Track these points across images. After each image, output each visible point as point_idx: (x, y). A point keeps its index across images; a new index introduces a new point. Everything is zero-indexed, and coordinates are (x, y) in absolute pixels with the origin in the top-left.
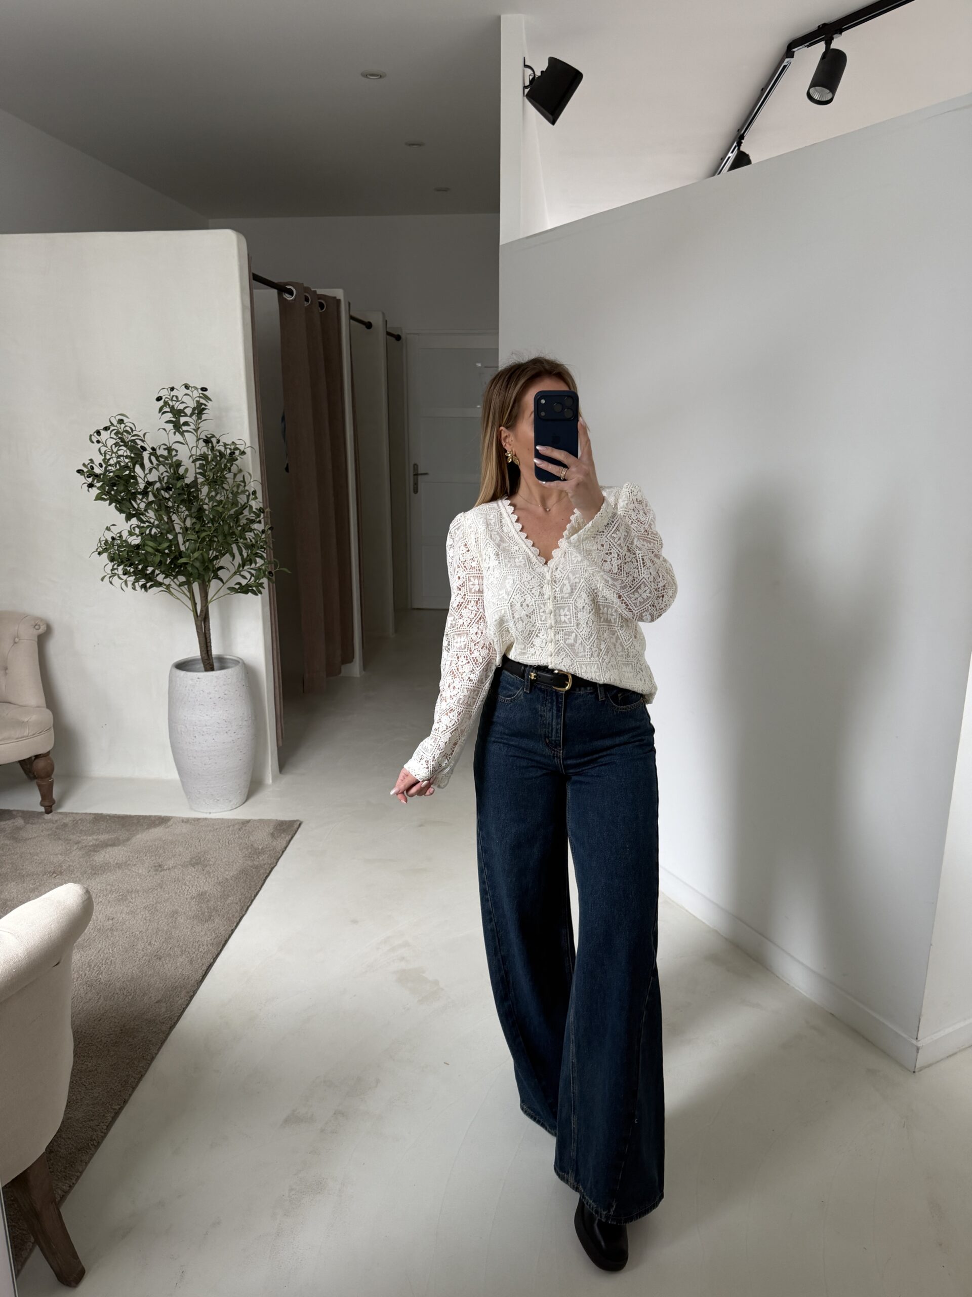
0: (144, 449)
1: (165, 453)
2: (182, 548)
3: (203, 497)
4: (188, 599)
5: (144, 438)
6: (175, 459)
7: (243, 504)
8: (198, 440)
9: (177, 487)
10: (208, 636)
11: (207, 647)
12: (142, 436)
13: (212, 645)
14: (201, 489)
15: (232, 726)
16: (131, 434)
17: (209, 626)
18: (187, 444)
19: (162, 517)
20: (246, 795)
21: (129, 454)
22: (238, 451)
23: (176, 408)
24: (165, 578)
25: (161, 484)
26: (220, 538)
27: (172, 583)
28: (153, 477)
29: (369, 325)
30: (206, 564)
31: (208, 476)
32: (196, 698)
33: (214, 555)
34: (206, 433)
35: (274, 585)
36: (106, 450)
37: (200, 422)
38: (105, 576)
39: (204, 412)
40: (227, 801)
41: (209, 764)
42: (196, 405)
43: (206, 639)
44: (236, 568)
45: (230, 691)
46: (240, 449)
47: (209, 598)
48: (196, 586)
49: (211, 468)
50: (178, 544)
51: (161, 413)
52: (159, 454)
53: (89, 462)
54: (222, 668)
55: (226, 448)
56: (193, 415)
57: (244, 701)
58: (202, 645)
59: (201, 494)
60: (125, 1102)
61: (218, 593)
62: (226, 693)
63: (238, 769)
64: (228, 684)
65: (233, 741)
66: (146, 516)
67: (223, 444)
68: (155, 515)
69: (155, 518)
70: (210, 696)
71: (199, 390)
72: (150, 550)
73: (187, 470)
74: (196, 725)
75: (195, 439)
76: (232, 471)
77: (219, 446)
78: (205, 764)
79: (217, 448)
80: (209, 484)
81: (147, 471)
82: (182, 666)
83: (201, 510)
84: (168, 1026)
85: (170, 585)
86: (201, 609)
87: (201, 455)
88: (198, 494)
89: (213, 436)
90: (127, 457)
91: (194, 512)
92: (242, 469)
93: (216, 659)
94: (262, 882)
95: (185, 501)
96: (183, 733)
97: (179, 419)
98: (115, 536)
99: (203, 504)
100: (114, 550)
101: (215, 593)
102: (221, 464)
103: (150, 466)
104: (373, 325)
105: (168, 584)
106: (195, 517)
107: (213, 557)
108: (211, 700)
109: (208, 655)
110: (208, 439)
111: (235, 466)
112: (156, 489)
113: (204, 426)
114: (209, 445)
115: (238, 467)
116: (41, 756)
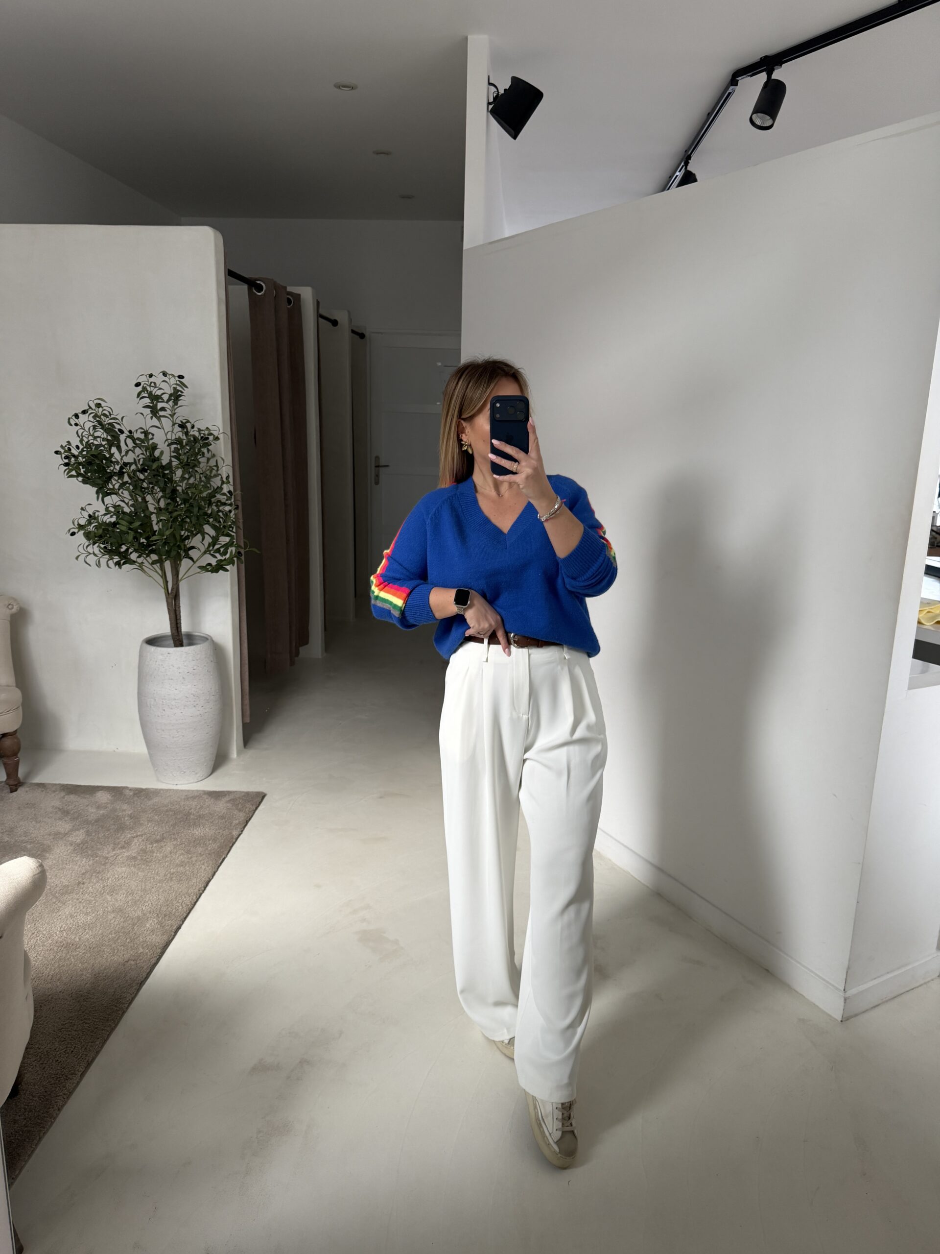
0: (122, 432)
1: (142, 436)
2: (156, 528)
3: (178, 479)
4: (160, 577)
5: (122, 421)
6: (151, 442)
7: (216, 487)
8: (174, 425)
9: (153, 468)
10: (178, 614)
11: (177, 624)
12: (121, 420)
13: (182, 622)
14: (175, 471)
15: (200, 701)
16: (108, 418)
17: (179, 603)
18: (163, 429)
19: (136, 497)
20: (212, 766)
21: (105, 437)
22: (212, 436)
23: (153, 394)
24: (139, 557)
25: (136, 465)
26: (194, 520)
27: (145, 561)
28: (129, 459)
29: (335, 323)
30: (178, 543)
31: (183, 459)
32: (165, 672)
33: (186, 534)
34: (181, 419)
35: (243, 566)
36: (83, 432)
37: (177, 408)
38: (79, 555)
39: (180, 399)
40: (193, 773)
41: (177, 737)
42: (172, 391)
43: (176, 616)
44: (206, 547)
45: (198, 667)
46: (214, 434)
47: (180, 576)
48: (168, 565)
49: (186, 452)
50: (152, 525)
51: (139, 398)
52: (136, 438)
53: (67, 444)
54: (190, 644)
55: (200, 434)
56: (169, 401)
57: (211, 676)
58: (173, 621)
59: (175, 475)
60: (98, 1053)
61: (189, 571)
62: (195, 668)
63: (205, 742)
64: (197, 660)
65: (200, 714)
66: (121, 496)
67: (197, 430)
68: (131, 495)
69: (130, 498)
70: (180, 671)
71: (177, 379)
72: (124, 528)
73: (162, 453)
74: (166, 699)
75: (171, 424)
76: (205, 456)
77: (194, 431)
78: (173, 737)
79: (192, 433)
80: (183, 467)
81: (123, 453)
82: (152, 641)
83: (174, 491)
84: (140, 981)
85: (142, 563)
86: (173, 586)
87: (176, 438)
88: (173, 476)
89: (188, 421)
90: (104, 439)
91: (168, 493)
92: (215, 454)
93: (185, 635)
94: (228, 850)
95: (159, 483)
96: (152, 707)
97: (156, 405)
98: (91, 514)
99: (177, 486)
100: (91, 528)
101: (187, 570)
102: (195, 451)
103: (127, 448)
104: (339, 322)
105: (140, 562)
106: (169, 499)
107: (184, 537)
108: (180, 674)
109: (178, 632)
110: (184, 425)
111: (208, 450)
112: (132, 469)
113: (179, 411)
114: (184, 430)
115: (211, 452)
116: (8, 734)
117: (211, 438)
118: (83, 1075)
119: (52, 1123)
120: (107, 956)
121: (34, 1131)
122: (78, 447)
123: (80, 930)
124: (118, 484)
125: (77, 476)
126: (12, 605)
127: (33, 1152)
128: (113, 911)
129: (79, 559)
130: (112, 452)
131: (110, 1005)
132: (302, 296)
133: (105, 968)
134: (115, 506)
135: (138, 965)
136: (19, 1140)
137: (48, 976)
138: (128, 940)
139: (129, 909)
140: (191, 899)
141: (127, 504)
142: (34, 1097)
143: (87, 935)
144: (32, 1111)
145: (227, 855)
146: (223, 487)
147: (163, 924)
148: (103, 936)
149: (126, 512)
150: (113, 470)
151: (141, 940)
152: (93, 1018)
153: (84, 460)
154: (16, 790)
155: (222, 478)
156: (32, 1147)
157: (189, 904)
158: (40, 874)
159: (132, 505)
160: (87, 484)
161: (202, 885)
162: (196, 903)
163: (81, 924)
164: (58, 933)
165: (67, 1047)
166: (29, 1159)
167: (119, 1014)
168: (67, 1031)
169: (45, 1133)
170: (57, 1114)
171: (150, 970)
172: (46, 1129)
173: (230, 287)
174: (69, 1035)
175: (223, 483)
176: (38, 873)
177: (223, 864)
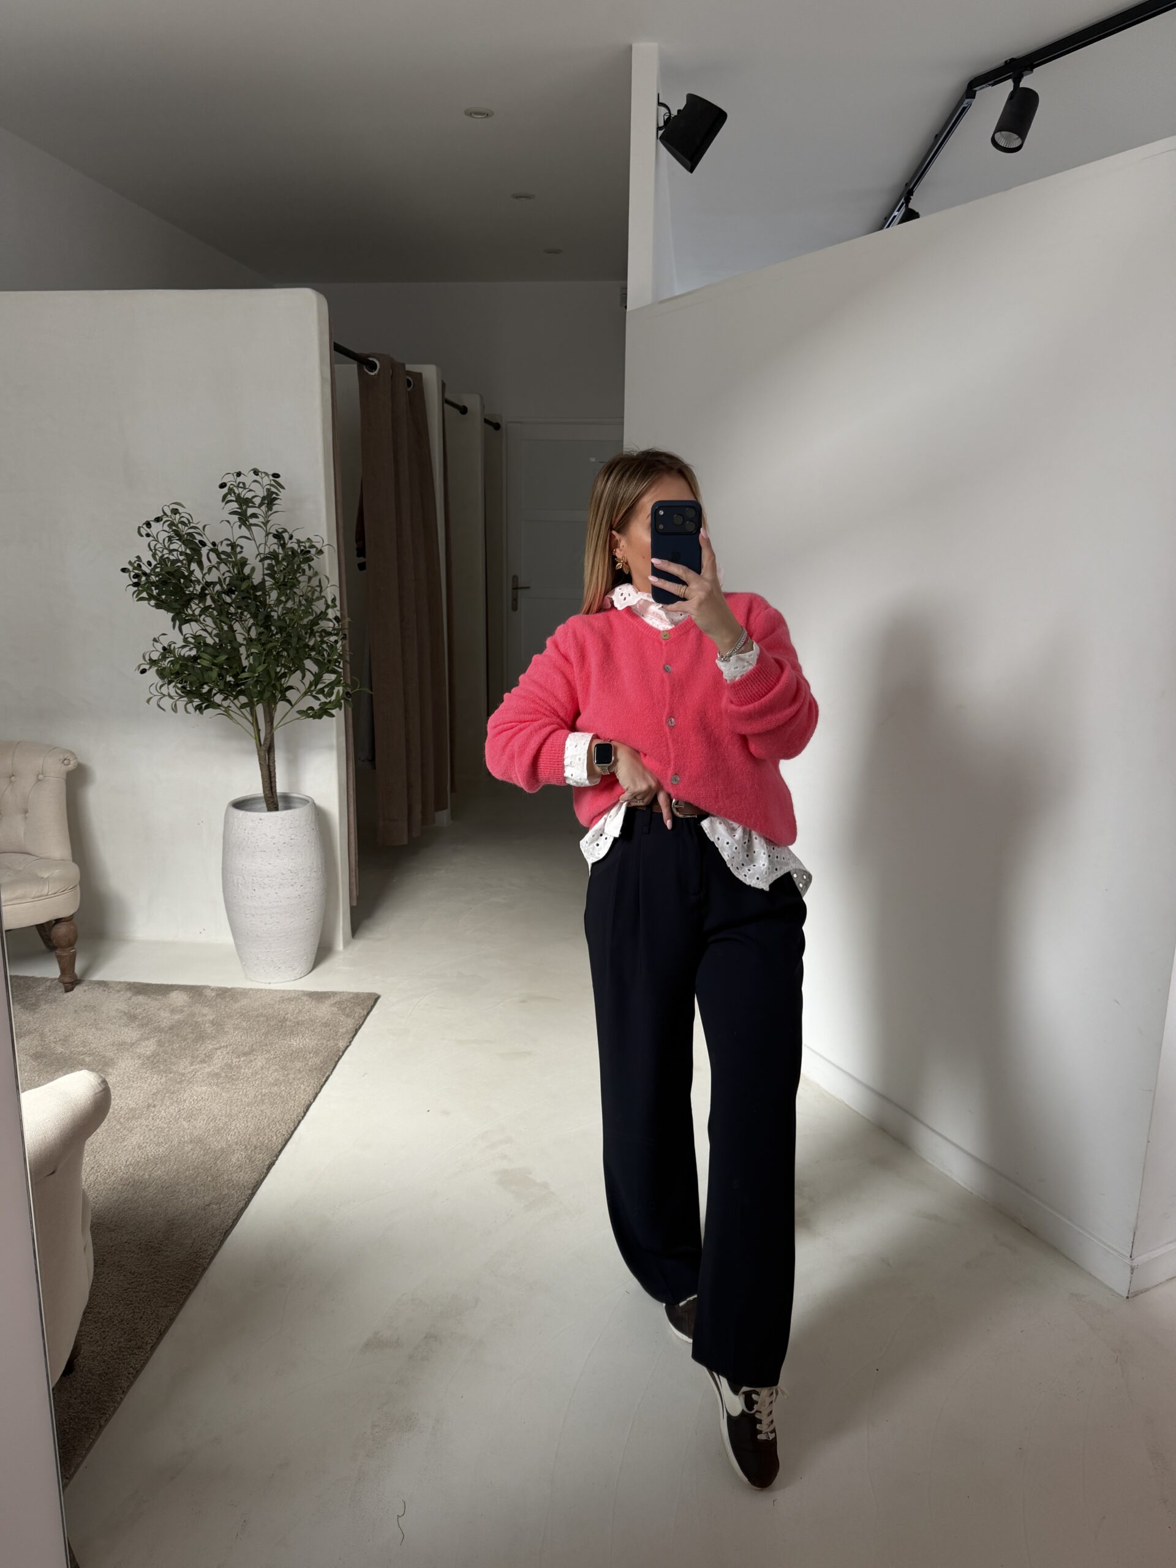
0: (203, 544)
1: (229, 549)
2: (245, 663)
3: (271, 603)
4: (250, 725)
5: (204, 531)
6: (239, 556)
7: (318, 613)
8: (267, 534)
9: (243, 588)
10: (272, 770)
11: (271, 782)
12: (201, 528)
13: (277, 780)
14: (269, 593)
15: (298, 879)
16: (187, 526)
17: (274, 757)
18: (254, 540)
19: (221, 625)
20: (313, 961)
21: (184, 550)
22: (315, 549)
23: (242, 497)
24: (225, 699)
25: (221, 586)
26: (292, 653)
27: (232, 705)
28: (213, 577)
29: (464, 410)
30: (273, 682)
31: (278, 578)
32: (256, 843)
33: (283, 671)
34: (276, 527)
35: (350, 709)
36: (156, 544)
37: (272, 514)
38: (151, 698)
39: (275, 502)
40: (290, 969)
41: (271, 924)
42: (265, 495)
43: (270, 772)
44: (307, 687)
45: (297, 836)
46: (317, 546)
47: (275, 724)
48: (260, 709)
49: (282, 569)
50: (240, 659)
51: (224, 503)
52: (220, 550)
53: (136, 559)
54: (288, 807)
55: (299, 546)
56: (262, 506)
57: (313, 848)
58: (266, 780)
59: (269, 598)
60: (172, 1320)
61: (286, 717)
62: (293, 837)
63: (304, 930)
64: (295, 827)
65: (299, 896)
66: (202, 623)
67: (296, 541)
68: (215, 623)
69: (214, 627)
70: (275, 841)
71: (271, 478)
72: (206, 663)
73: (253, 569)
74: (255, 876)
75: (264, 534)
76: (306, 573)
77: (292, 543)
78: (266, 924)
79: (289, 545)
80: (278, 588)
81: (205, 571)
82: (241, 804)
83: (268, 617)
84: (224, 1230)
85: (229, 707)
86: (266, 736)
87: (270, 553)
88: (266, 600)
89: (285, 531)
90: (181, 553)
91: (261, 620)
92: (318, 571)
93: (281, 797)
94: (333, 1065)
95: (250, 607)
96: (240, 885)
97: (246, 511)
98: (166, 646)
99: (271, 611)
100: (166, 664)
101: (281, 718)
102: (294, 565)
103: (209, 564)
104: (468, 409)
105: (226, 706)
106: (261, 627)
107: (280, 674)
108: (274, 846)
109: (272, 793)
110: (279, 534)
111: (310, 567)
112: (215, 591)
113: (274, 519)
114: (280, 541)
115: (313, 569)
116: (63, 920)
117: (313, 551)
118: (153, 1348)
119: (116, 1409)
120: (184, 1197)
121: (94, 1419)
122: (149, 563)
123: (150, 1165)
124: (200, 609)
125: (149, 600)
126: (69, 760)
127: (91, 1445)
128: (191, 1142)
129: (151, 702)
130: (191, 569)
131: (186, 1259)
132: (423, 375)
133: (181, 1212)
134: (195, 637)
135: (222, 1210)
136: (74, 1429)
137: (111, 1222)
138: (209, 1179)
139: (211, 1138)
140: (287, 1127)
141: (210, 634)
142: (93, 1375)
143: (159, 1172)
144: (90, 1393)
145: (332, 1072)
146: (327, 611)
147: (253, 1159)
148: (178, 1173)
149: (210, 644)
150: (193, 591)
151: (226, 1178)
152: (167, 1276)
153: (157, 579)
154: (72, 989)
155: (326, 600)
156: (91, 1438)
157: (284, 1133)
158: (100, 1094)
159: (216, 635)
160: (161, 608)
161: (301, 1110)
162: (293, 1132)
163: (152, 1157)
164: (123, 1167)
165: (134, 1312)
166: (86, 1454)
167: (199, 1271)
168: (134, 1292)
169: (107, 1421)
170: (121, 1398)
171: (237, 1216)
172: (107, 1415)
173: (336, 366)
174: (136, 1296)
175: (328, 607)
176: (101, 1092)
177: (327, 1083)
